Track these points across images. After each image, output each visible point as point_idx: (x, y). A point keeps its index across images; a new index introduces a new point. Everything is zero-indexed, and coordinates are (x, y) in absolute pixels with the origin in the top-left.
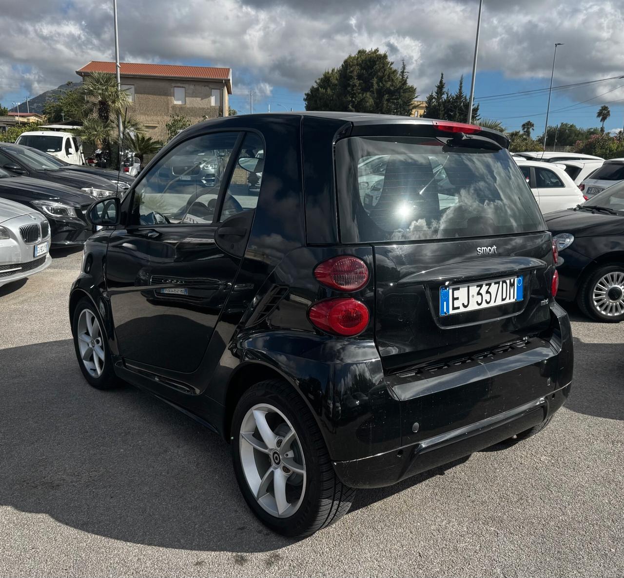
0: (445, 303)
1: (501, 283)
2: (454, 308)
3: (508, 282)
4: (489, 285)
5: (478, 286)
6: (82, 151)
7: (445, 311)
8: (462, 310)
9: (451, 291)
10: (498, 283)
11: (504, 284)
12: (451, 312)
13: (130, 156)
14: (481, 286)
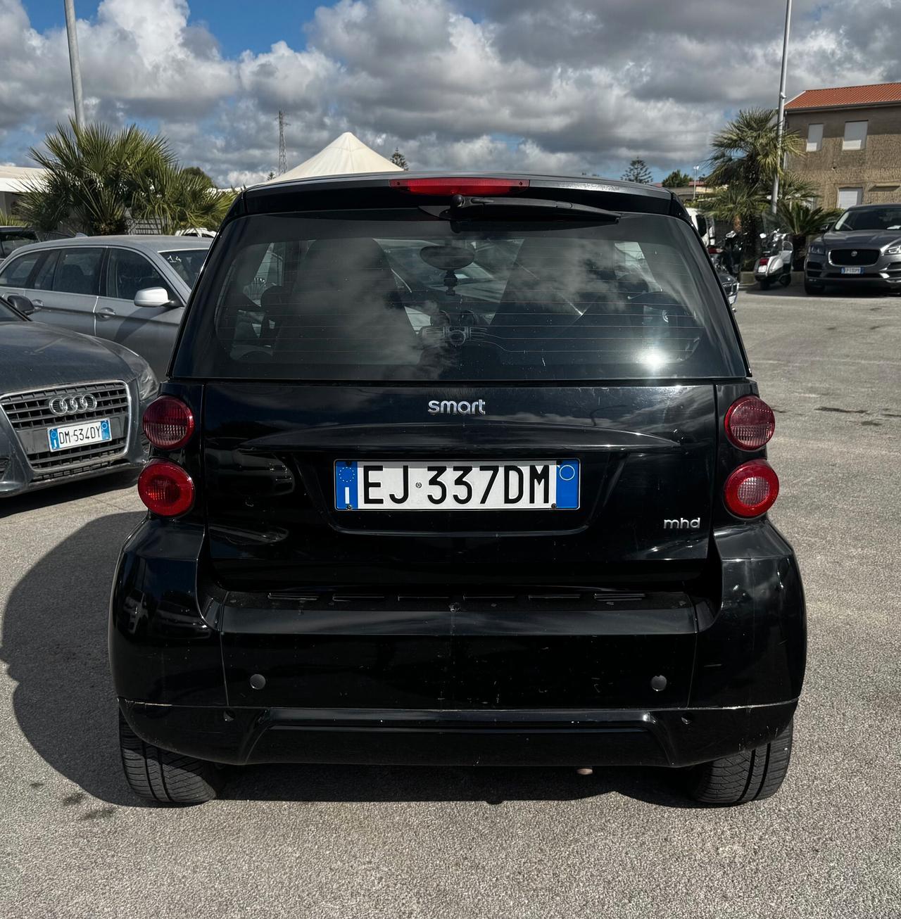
0: (347, 490)
1: (501, 471)
2: (367, 500)
3: (526, 471)
4: (467, 470)
5: (430, 469)
6: (711, 236)
7: (347, 501)
8: (388, 505)
9: (360, 471)
10: (496, 470)
11: (513, 475)
12: (362, 505)
13: (776, 239)
14: (441, 470)
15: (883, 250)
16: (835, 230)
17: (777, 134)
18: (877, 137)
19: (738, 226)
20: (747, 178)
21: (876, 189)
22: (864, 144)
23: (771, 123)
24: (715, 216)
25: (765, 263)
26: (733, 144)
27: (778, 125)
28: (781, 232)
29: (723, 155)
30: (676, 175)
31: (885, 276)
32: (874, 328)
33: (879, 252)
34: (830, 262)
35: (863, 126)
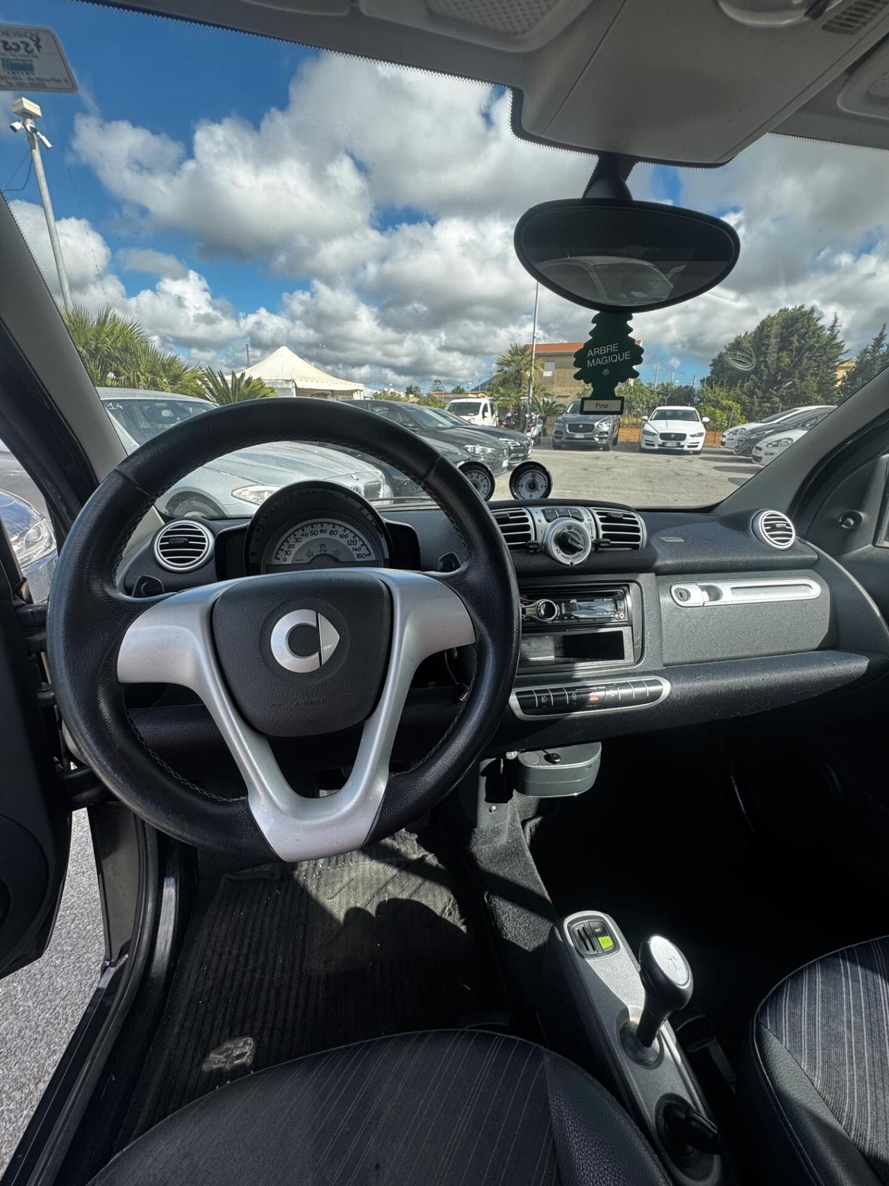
6: (497, 415)
13: (534, 418)
15: (596, 424)
16: (567, 413)
17: (531, 358)
18: (559, 370)
19: (511, 410)
20: (515, 383)
21: (559, 397)
22: (553, 373)
23: (528, 352)
24: (498, 405)
25: (530, 431)
26: (508, 363)
27: (531, 354)
28: (537, 414)
29: (503, 370)
30: (459, 387)
31: (597, 439)
32: (607, 469)
33: (593, 426)
34: (568, 431)
35: (553, 364)
